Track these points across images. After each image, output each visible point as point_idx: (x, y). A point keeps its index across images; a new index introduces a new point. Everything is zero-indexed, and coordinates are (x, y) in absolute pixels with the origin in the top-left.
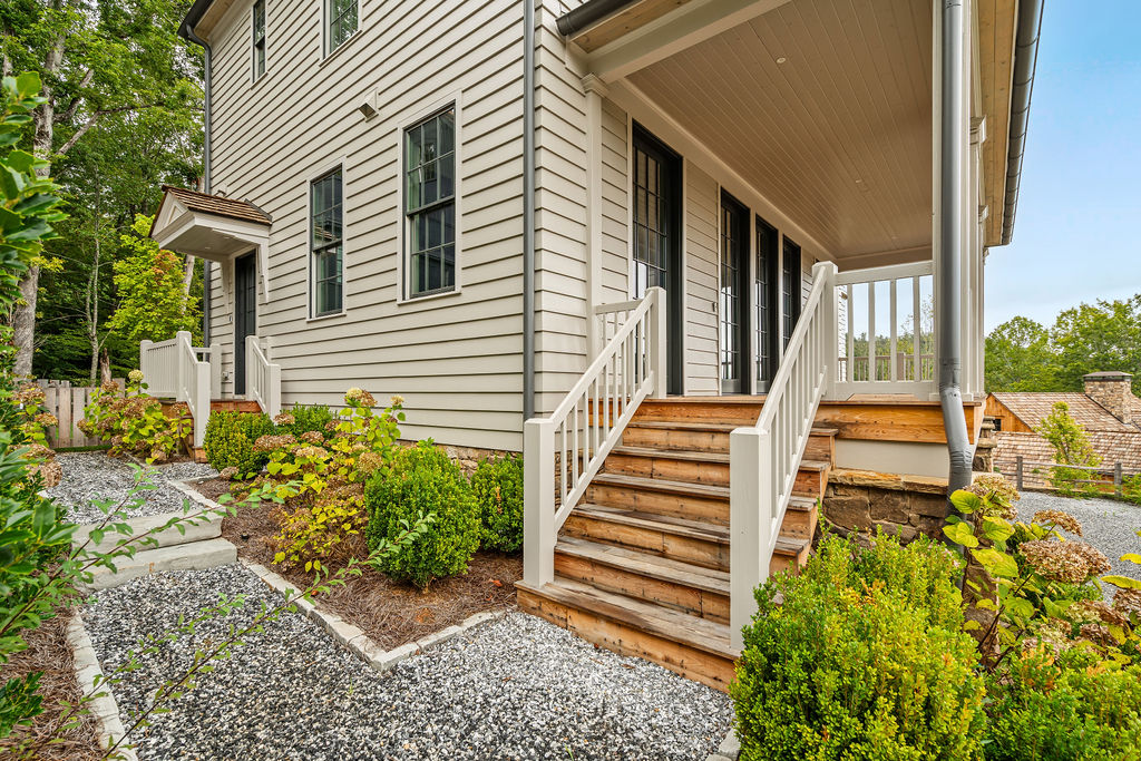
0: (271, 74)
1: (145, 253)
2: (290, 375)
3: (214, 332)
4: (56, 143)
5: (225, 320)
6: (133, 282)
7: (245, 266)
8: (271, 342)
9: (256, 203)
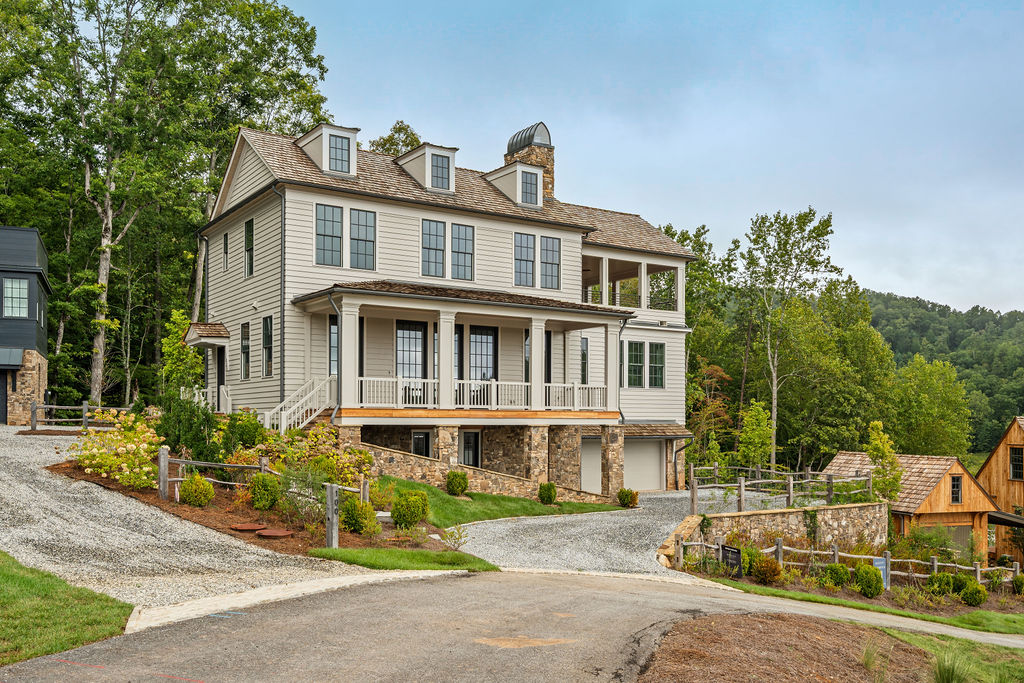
0: (230, 270)
1: (177, 332)
2: (235, 402)
3: (209, 381)
4: (114, 236)
5: (213, 376)
6: (171, 350)
7: (221, 350)
8: (230, 387)
9: (226, 325)
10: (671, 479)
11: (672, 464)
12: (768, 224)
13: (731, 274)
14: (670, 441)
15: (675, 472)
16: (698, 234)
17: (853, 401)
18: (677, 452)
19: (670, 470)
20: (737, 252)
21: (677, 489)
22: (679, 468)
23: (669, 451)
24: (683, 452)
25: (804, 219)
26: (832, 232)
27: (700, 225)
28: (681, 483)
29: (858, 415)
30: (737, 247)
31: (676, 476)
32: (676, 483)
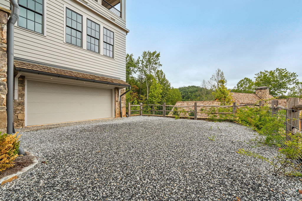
10: (118, 111)
11: (118, 103)
12: (146, 54)
13: (139, 64)
14: (117, 89)
15: (120, 107)
16: (131, 56)
17: (164, 94)
18: (121, 96)
19: (117, 106)
20: (139, 60)
21: (121, 117)
22: (122, 105)
23: (116, 95)
24: (124, 97)
25: (154, 53)
26: (160, 56)
27: (131, 54)
28: (124, 113)
29: (165, 97)
30: (140, 58)
31: (120, 110)
32: (121, 113)
